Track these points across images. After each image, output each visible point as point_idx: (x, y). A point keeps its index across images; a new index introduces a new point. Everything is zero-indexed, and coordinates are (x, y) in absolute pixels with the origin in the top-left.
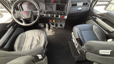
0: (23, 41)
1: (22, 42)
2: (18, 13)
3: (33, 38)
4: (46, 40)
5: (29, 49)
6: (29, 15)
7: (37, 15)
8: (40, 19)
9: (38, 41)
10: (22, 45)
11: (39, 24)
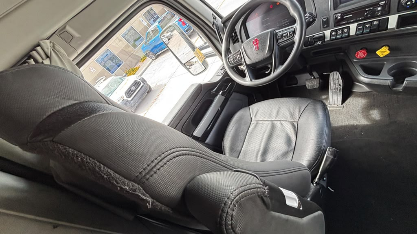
0: (244, 134)
1: (242, 136)
2: (235, 49)
3: (273, 127)
4: (324, 142)
5: (259, 161)
6: (263, 49)
7: (293, 43)
8: (301, 55)
9: (288, 141)
10: (239, 144)
11: (297, 76)
